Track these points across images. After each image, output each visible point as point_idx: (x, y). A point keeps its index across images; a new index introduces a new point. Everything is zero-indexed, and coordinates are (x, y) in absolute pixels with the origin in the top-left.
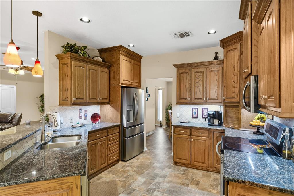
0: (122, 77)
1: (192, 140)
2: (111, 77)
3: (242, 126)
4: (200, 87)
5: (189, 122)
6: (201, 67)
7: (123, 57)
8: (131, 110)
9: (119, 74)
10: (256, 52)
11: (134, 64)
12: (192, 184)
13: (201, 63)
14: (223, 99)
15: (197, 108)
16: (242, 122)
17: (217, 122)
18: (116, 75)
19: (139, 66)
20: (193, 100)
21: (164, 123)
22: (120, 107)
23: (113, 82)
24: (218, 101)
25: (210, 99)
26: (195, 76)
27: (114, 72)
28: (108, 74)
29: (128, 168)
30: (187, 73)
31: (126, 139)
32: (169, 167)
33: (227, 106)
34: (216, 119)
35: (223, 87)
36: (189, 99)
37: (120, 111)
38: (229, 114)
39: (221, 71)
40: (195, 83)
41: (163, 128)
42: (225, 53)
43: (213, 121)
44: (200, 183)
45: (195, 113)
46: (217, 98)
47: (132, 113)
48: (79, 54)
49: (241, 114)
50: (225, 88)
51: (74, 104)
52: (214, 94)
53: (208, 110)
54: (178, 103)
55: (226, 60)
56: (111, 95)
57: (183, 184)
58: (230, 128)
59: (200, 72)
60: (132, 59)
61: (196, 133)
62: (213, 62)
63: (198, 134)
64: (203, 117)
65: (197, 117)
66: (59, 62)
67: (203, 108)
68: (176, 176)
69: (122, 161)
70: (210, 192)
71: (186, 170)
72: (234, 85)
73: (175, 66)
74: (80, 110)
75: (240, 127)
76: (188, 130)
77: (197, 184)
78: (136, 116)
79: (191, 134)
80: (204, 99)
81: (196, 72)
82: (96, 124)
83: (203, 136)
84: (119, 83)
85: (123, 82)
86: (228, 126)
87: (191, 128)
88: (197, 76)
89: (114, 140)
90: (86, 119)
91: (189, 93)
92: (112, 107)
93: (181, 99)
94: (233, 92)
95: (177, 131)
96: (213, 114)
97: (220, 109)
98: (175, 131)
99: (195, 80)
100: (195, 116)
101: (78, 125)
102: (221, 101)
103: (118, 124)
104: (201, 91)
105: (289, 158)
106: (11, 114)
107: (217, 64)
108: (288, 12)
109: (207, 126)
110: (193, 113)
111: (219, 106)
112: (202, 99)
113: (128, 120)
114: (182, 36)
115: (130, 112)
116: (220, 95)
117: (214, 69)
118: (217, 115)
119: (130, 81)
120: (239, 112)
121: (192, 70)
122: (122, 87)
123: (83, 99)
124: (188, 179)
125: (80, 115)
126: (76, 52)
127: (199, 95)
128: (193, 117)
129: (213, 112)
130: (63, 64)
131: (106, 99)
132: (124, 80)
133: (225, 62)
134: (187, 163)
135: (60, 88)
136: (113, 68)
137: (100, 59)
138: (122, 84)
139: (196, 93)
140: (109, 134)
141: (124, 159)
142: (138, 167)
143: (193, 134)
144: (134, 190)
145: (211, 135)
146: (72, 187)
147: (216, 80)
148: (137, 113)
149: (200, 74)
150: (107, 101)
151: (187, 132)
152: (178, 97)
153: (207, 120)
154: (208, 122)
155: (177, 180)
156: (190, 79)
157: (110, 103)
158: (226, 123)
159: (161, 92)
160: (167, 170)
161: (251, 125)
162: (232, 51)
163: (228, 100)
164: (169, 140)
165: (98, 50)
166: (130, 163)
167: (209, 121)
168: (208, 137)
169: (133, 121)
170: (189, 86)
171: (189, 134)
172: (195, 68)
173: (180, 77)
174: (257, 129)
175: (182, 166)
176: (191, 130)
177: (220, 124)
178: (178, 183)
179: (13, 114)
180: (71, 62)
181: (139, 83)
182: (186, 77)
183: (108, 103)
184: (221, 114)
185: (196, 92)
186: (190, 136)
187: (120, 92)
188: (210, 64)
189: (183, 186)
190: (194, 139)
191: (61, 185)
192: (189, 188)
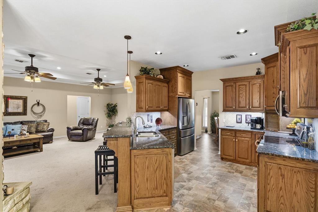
0: (178, 90)
1: (237, 140)
2: (170, 90)
3: (280, 129)
4: (244, 97)
5: (234, 127)
6: (244, 81)
7: (179, 75)
8: (185, 116)
9: (176, 88)
10: (283, 75)
11: (187, 79)
12: (237, 172)
13: (244, 77)
14: (264, 108)
15: (241, 115)
16: (280, 126)
17: (258, 126)
18: (173, 89)
19: (191, 80)
20: (237, 108)
21: (209, 129)
22: (177, 113)
23: (171, 94)
24: (259, 109)
25: (252, 107)
26: (239, 88)
27: (172, 86)
28: (167, 88)
29: (184, 160)
30: (232, 86)
31: (182, 138)
32: (217, 161)
33: (267, 113)
34: (258, 124)
35: (264, 98)
36: (234, 107)
37: (177, 116)
38: (269, 120)
39: (262, 84)
40: (239, 94)
41: (209, 134)
42: (266, 69)
43: (256, 126)
44: (243, 172)
45: (239, 120)
46: (259, 106)
47: (185, 118)
48: (151, 75)
49: (279, 119)
50: (266, 98)
51: (147, 111)
52: (256, 103)
53: (251, 117)
54: (224, 111)
55: (267, 75)
56: (169, 104)
57: (229, 172)
58: (271, 131)
59: (244, 85)
60: (185, 75)
61: (240, 134)
62: (255, 76)
63: (242, 135)
64: (246, 123)
65: (241, 122)
66: (137, 81)
67: (246, 115)
68: (223, 167)
69: (178, 155)
70: (252, 178)
71: (231, 164)
72: (273, 96)
73: (221, 80)
74: (148, 115)
75: (279, 130)
76: (234, 132)
77: (241, 172)
78: (189, 121)
79: (235, 136)
80: (248, 107)
81: (240, 85)
82: (158, 126)
83: (246, 137)
84: (176, 94)
85: (179, 94)
86: (268, 129)
87: (236, 131)
88: (241, 88)
89: (173, 138)
90: (152, 122)
91: (234, 103)
92: (171, 113)
93: (227, 107)
94: (273, 101)
95: (224, 133)
96: (256, 119)
97: (262, 115)
98: (222, 133)
99: (239, 91)
100: (240, 121)
101: (148, 126)
102: (262, 109)
103: (176, 126)
104: (245, 101)
105: (307, 147)
106: (91, 118)
107: (259, 78)
108: (294, 58)
109: (250, 129)
110: (238, 119)
111: (261, 113)
112: (245, 107)
113: (183, 124)
114: (228, 58)
115: (184, 117)
116: (262, 104)
117: (256, 83)
118: (259, 121)
119: (184, 93)
120: (278, 118)
121: (237, 83)
122: (179, 98)
123: (152, 107)
124: (233, 169)
125: (148, 119)
126: (148, 74)
127: (243, 104)
128: (237, 122)
129: (255, 118)
130: (139, 83)
131: (166, 107)
132: (180, 92)
133: (266, 76)
134: (233, 159)
135: (137, 99)
136: (171, 83)
137: (162, 77)
138: (178, 95)
139: (240, 103)
140: (170, 133)
141: (179, 154)
142: (192, 160)
143: (237, 135)
144: (192, 172)
145: (253, 136)
146: (168, 154)
147: (258, 91)
148: (190, 119)
149: (244, 87)
150: (166, 108)
151: (233, 134)
152: (225, 106)
153: (250, 125)
154: (250, 126)
155: (224, 169)
156: (235, 91)
157: (169, 110)
158: (267, 127)
159: (206, 100)
160: (215, 163)
161: (288, 128)
162: (272, 68)
163: (269, 108)
164: (215, 143)
165: (159, 69)
166: (184, 157)
167: (252, 125)
168: (250, 138)
169: (186, 125)
170: (234, 97)
171: (234, 135)
172: (239, 82)
173: (226, 89)
174: (293, 131)
175: (228, 161)
176: (236, 132)
177: (262, 128)
178: (225, 171)
179: (92, 118)
180: (146, 81)
181: (190, 94)
182: (231, 89)
183: (167, 110)
184: (263, 119)
185: (240, 101)
186: (235, 137)
187: (177, 102)
188: (252, 78)
189: (229, 173)
190: (238, 140)
191: (163, 152)
192: (234, 174)
